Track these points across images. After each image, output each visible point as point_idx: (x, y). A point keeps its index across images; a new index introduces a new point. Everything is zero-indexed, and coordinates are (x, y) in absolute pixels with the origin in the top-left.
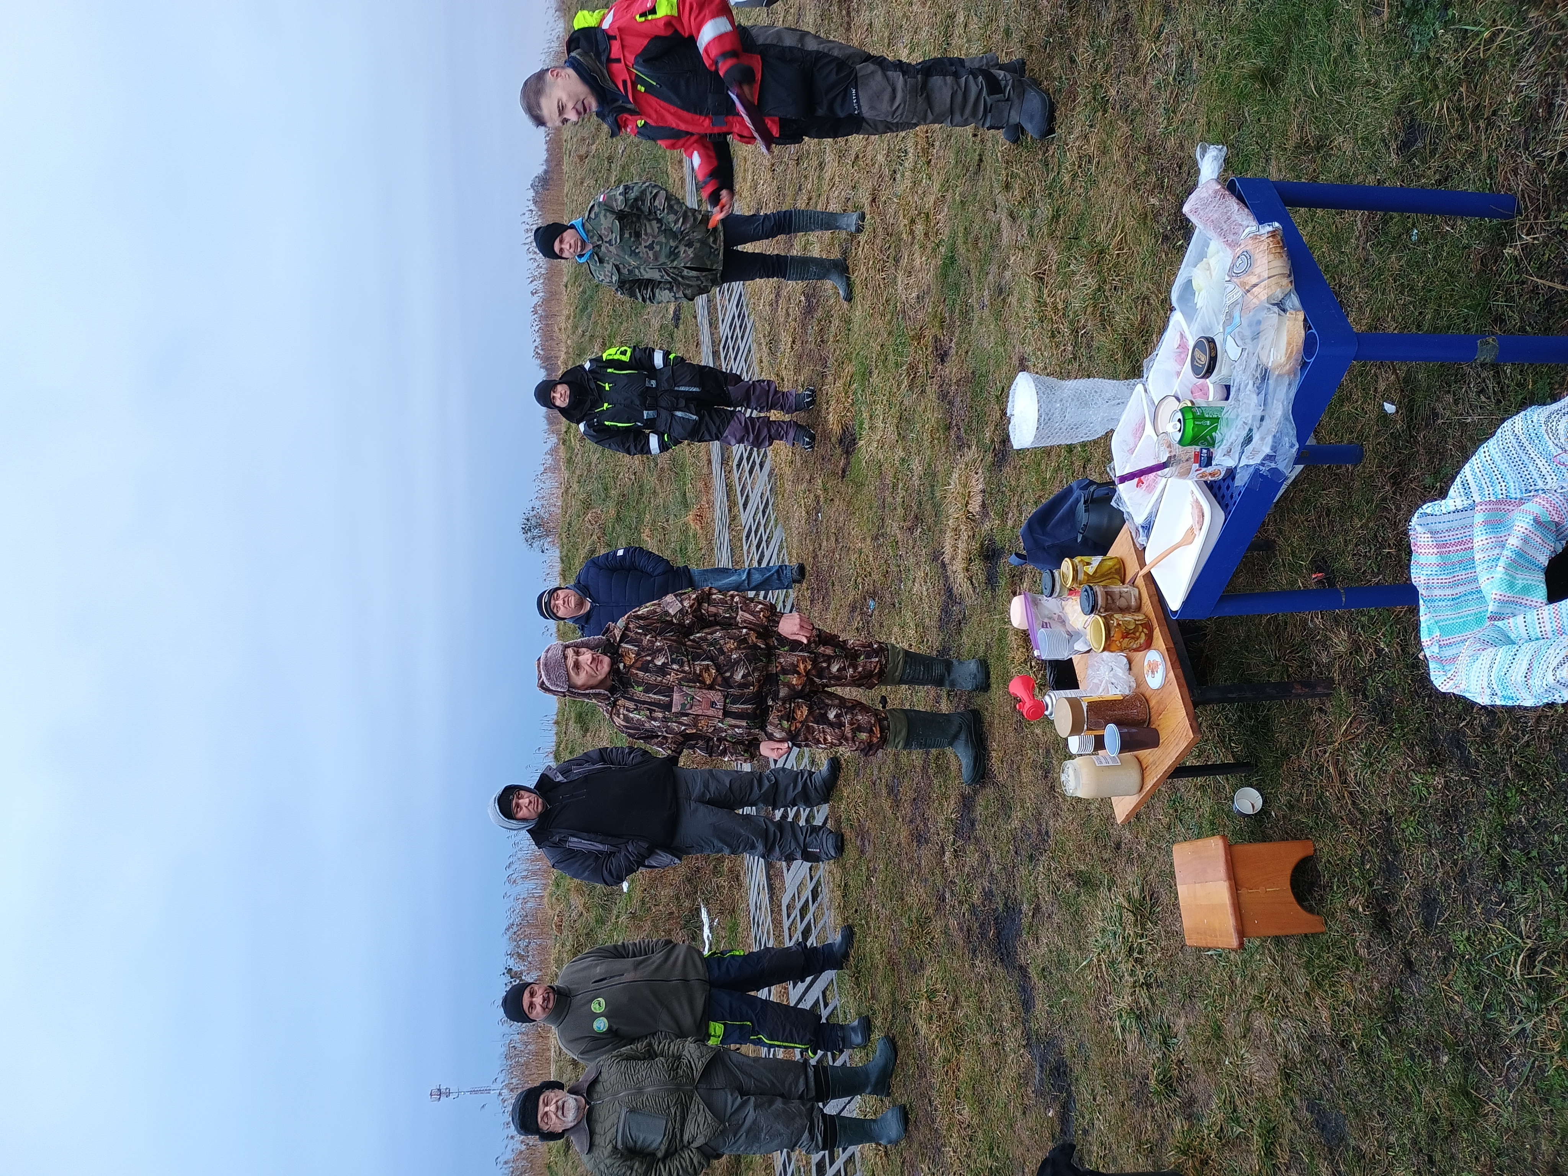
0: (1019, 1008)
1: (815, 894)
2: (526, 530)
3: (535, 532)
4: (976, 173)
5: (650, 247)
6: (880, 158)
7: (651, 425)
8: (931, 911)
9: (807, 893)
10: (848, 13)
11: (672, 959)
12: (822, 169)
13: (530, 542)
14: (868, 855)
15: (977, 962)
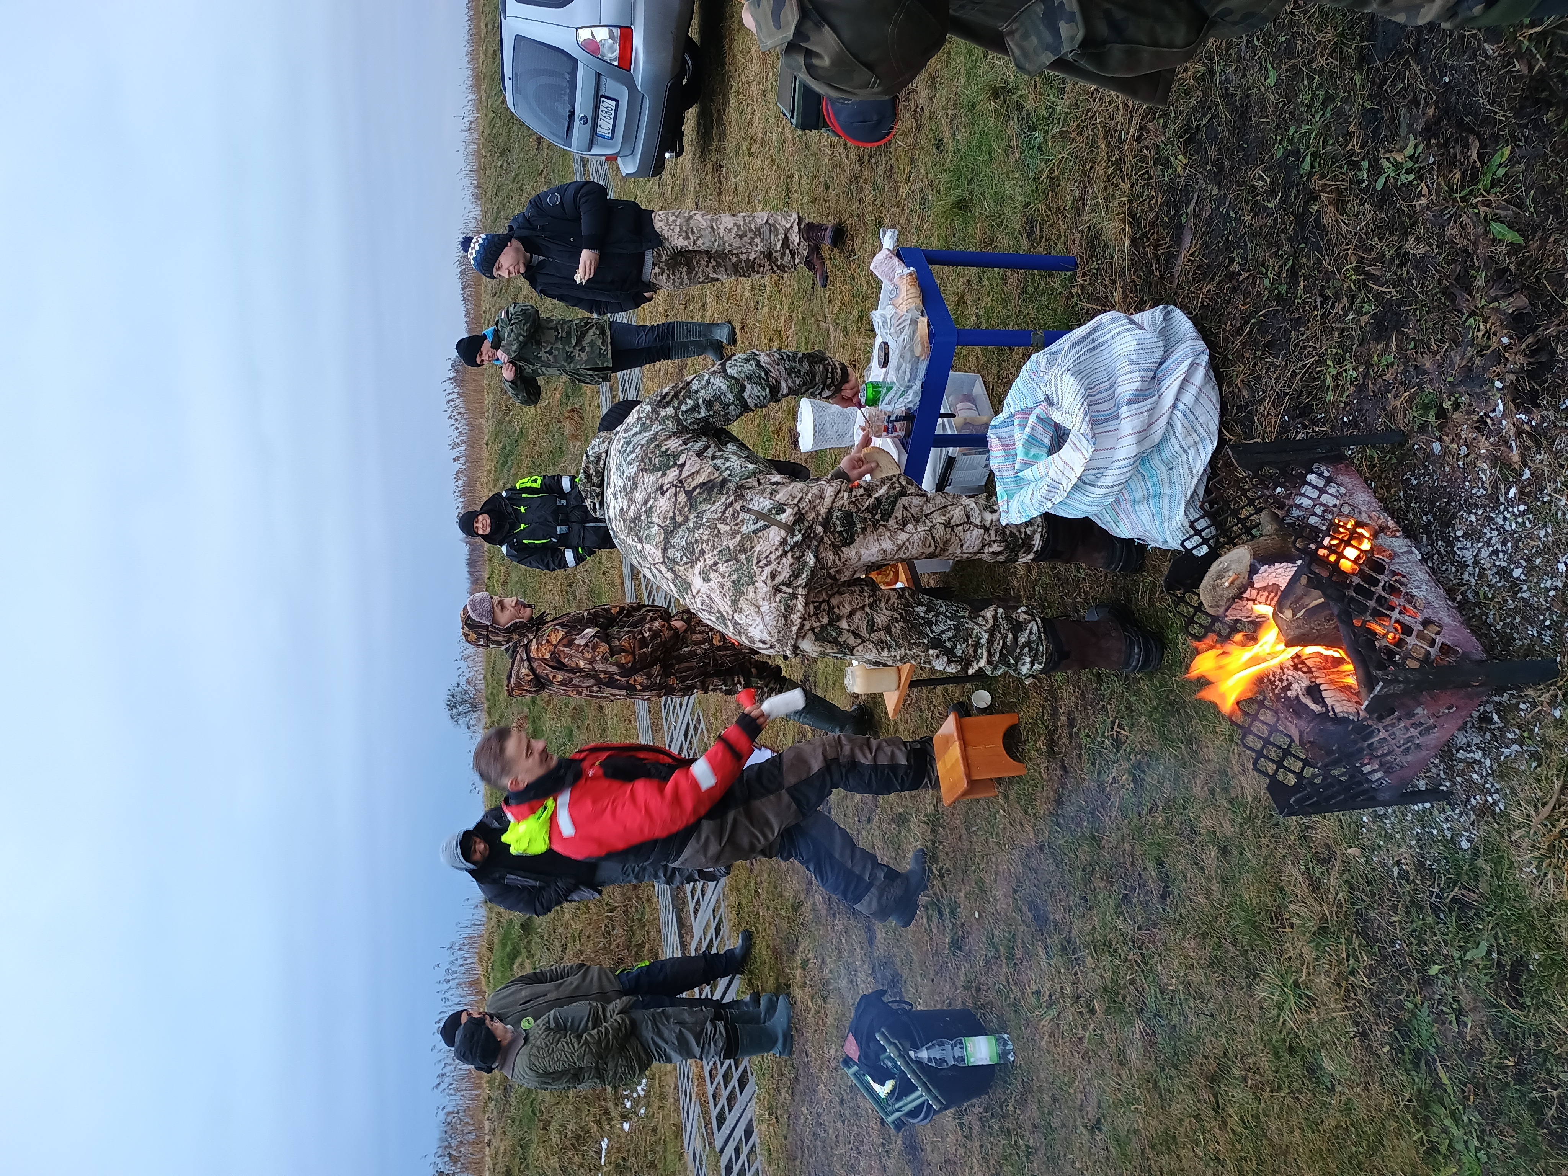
0: (866, 945)
1: (718, 930)
2: (451, 707)
3: (461, 708)
4: (811, 295)
5: (550, 352)
6: (747, 293)
7: (565, 541)
8: (802, 896)
9: (712, 931)
10: (719, 181)
11: (589, 978)
12: (704, 310)
13: (455, 718)
14: (755, 872)
15: (836, 922)
